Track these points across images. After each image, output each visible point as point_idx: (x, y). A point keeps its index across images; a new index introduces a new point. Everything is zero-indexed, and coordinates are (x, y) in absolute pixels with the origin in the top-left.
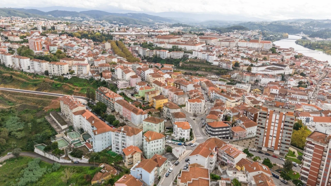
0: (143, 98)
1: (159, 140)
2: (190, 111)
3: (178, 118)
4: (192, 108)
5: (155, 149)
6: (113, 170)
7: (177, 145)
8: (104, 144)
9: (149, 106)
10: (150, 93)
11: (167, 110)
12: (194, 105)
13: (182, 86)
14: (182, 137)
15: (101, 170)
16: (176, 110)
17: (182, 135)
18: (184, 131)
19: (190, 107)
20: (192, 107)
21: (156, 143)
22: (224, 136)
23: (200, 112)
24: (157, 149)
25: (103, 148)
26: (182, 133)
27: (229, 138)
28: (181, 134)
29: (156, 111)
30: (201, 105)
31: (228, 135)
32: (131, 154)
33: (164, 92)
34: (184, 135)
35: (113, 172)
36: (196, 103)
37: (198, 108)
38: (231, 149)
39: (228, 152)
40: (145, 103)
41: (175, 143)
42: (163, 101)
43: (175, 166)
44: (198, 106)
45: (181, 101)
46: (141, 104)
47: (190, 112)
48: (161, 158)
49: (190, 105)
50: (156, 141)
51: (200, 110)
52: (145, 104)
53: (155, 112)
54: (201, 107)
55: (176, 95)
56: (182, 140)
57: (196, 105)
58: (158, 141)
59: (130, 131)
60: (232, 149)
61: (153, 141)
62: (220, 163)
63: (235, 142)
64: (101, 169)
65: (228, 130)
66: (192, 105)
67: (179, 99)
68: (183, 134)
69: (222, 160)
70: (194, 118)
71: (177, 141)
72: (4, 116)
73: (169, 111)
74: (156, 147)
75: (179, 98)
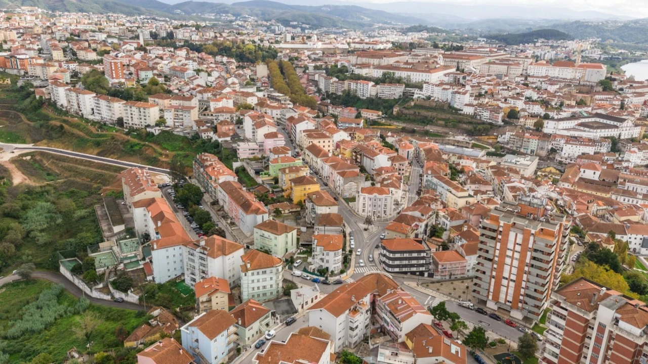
0: (276, 180)
1: (268, 270)
2: (364, 211)
3: (325, 226)
4: (366, 205)
5: (258, 288)
6: (171, 324)
7: (310, 282)
8: (172, 269)
9: (283, 196)
10: (287, 171)
11: (311, 207)
12: (370, 200)
13: (365, 157)
14: (325, 265)
15: (150, 321)
16: (328, 208)
17: (323, 262)
18: (328, 255)
19: (364, 204)
20: (366, 202)
21: (261, 277)
22: (414, 269)
23: (383, 215)
24: (264, 287)
25: (169, 276)
26: (323, 257)
27: (426, 274)
28: (322, 260)
29: (292, 208)
30: (386, 200)
31: (423, 269)
32: (207, 295)
33: (322, 168)
34: (328, 261)
35: (170, 326)
36: (375, 196)
37: (379, 206)
38: (400, 302)
39: (393, 307)
40: (275, 190)
41: (307, 276)
42: (309, 189)
43: (285, 325)
44: (379, 203)
45: (350, 189)
46: (269, 191)
47: (363, 214)
48: (254, 309)
49: (364, 198)
50: (261, 271)
51: (385, 212)
52: (276, 192)
53: (291, 210)
54: (385, 205)
55: (341, 178)
56: (323, 272)
57: (375, 200)
58: (264, 272)
59: (216, 246)
60: (402, 302)
61: (255, 272)
62: (378, 328)
63: (434, 284)
64: (149, 319)
65: (423, 258)
66: (367, 199)
67: (346, 185)
68: (325, 261)
69: (382, 323)
70: (366, 226)
71: (313, 273)
72: (29, 200)
73: (314, 209)
74: (261, 284)
75: (345, 183)
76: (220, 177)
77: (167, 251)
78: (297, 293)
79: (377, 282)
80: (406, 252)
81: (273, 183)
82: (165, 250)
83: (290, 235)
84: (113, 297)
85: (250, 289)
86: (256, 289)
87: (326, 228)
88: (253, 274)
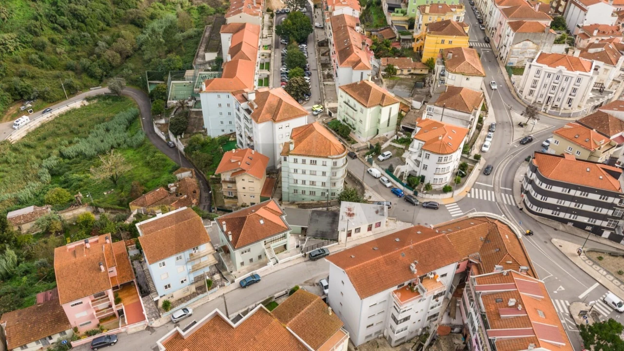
0: (411, 24)
1: (320, 161)
2: (531, 92)
3: (444, 107)
4: (539, 85)
5: (304, 182)
6: (188, 197)
7: (389, 191)
9: (411, 49)
10: (427, 10)
11: (439, 71)
12: (549, 76)
13: (573, 5)
14: (420, 172)
15: (169, 185)
16: (464, 78)
17: (418, 166)
18: (427, 157)
19: (535, 82)
20: (540, 80)
21: (308, 167)
23: (565, 105)
24: (313, 183)
25: (223, 131)
26: (420, 159)
28: (418, 163)
29: (415, 69)
30: (579, 80)
31: (605, 224)
32: (230, 173)
33: (491, 13)
34: (425, 167)
35: (185, 199)
36: (560, 71)
37: (563, 90)
38: (512, 302)
39: (492, 308)
40: (402, 37)
41: (389, 181)
42: (450, 42)
44: (564, 84)
45: (522, 53)
46: (395, 37)
47: (528, 97)
48: (262, 222)
49: (538, 72)
50: (308, 159)
51: (570, 100)
52: (404, 40)
53: (412, 71)
54: (575, 90)
55: (512, 32)
56: (414, 181)
57: (558, 78)
58: (313, 163)
60: (516, 306)
61: (300, 159)
63: (616, 260)
64: (169, 182)
65: (611, 206)
66: (542, 74)
67: (516, 46)
68: (421, 165)
70: (523, 119)
71: (399, 180)
73: (443, 75)
74: (308, 178)
75: (516, 42)
76: (336, 8)
77: (219, 96)
78: (349, 209)
79: (487, 240)
80: (576, 188)
81: (407, 27)
82: (215, 95)
83: (385, 110)
84: (168, 138)
85: (292, 181)
86: (300, 182)
87: (446, 110)
88: (296, 161)
